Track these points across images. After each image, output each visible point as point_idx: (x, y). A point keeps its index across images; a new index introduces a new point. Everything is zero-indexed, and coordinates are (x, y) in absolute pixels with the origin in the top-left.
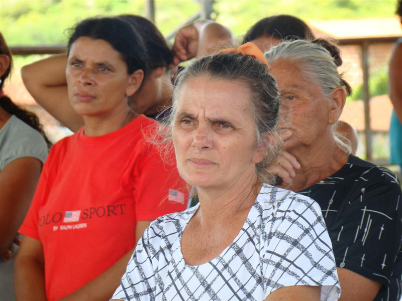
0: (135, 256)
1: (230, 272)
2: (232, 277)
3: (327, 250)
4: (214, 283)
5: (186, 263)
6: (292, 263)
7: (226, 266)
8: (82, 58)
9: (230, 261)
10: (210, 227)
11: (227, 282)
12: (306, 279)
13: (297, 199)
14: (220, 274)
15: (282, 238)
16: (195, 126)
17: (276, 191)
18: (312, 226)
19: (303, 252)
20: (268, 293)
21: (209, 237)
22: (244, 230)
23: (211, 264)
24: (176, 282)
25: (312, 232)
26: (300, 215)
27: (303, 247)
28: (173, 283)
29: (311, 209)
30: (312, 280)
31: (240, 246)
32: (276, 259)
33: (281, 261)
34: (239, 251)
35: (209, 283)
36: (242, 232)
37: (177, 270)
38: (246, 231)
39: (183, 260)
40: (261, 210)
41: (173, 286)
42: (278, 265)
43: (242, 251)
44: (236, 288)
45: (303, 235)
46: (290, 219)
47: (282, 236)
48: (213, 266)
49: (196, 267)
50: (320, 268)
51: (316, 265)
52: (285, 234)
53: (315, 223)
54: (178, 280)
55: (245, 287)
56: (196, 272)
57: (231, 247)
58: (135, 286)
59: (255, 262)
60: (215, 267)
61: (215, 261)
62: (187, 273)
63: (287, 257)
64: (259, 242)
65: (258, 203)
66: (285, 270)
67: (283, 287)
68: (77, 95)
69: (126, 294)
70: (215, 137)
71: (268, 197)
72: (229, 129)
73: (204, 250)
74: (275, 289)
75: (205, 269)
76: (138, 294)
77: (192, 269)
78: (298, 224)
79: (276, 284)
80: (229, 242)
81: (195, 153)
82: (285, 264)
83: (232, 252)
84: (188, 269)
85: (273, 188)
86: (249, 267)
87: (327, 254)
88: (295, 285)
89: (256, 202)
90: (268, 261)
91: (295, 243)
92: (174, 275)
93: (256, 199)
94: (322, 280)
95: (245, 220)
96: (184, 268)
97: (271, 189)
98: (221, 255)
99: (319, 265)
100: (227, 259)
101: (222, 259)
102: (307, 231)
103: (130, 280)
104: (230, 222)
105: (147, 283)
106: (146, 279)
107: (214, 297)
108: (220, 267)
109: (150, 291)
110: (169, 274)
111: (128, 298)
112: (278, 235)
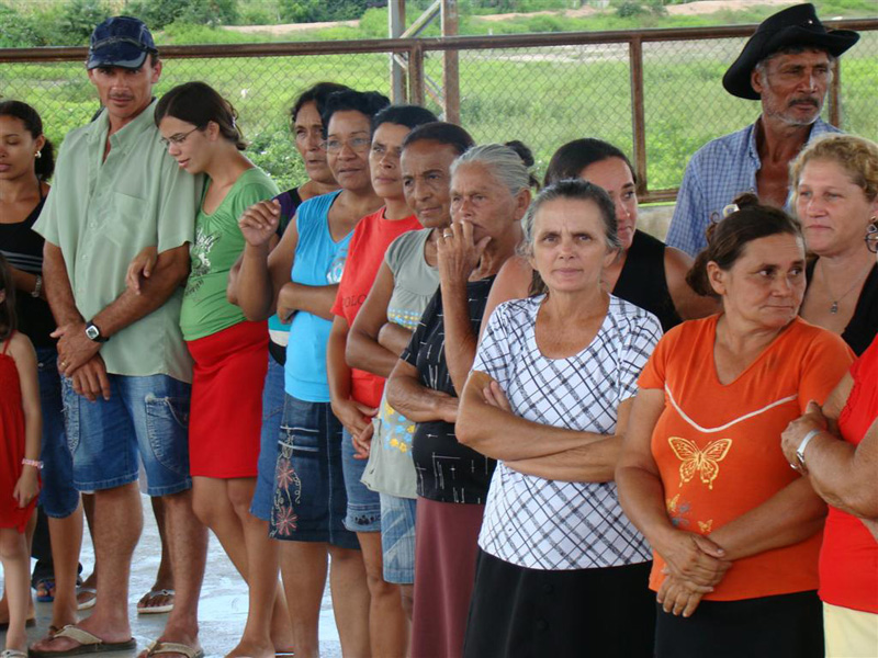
0: (492, 334)
1: (587, 372)
2: (589, 376)
4: (571, 378)
5: (542, 354)
7: (583, 366)
8: (383, 143)
9: (586, 362)
11: (584, 380)
13: (650, 318)
14: (577, 371)
16: (557, 243)
17: (624, 305)
20: (626, 397)
21: (563, 333)
22: (599, 336)
23: (568, 361)
24: (530, 368)
26: (654, 336)
28: (527, 368)
34: (595, 355)
35: (565, 377)
36: (597, 338)
37: (531, 358)
39: (538, 350)
40: (613, 320)
41: (526, 370)
42: (637, 376)
43: (597, 354)
44: (592, 387)
46: (646, 338)
47: (641, 352)
48: (570, 363)
49: (552, 360)
52: (642, 350)
54: (532, 366)
55: (599, 387)
56: (551, 364)
57: (587, 350)
58: (493, 361)
59: (609, 366)
61: (572, 359)
62: (542, 363)
64: (615, 351)
68: (377, 178)
69: (487, 367)
70: (576, 248)
71: (618, 309)
72: (589, 240)
73: (558, 344)
74: (633, 396)
75: (561, 364)
77: (547, 360)
79: (635, 391)
80: (584, 344)
81: (560, 264)
83: (588, 354)
84: (543, 360)
86: (602, 370)
89: (609, 313)
90: (627, 371)
92: (528, 361)
93: (608, 310)
95: (600, 327)
96: (539, 358)
97: (619, 301)
98: (578, 355)
100: (583, 359)
101: (579, 358)
103: (488, 355)
104: (585, 325)
105: (504, 360)
106: (503, 356)
107: (572, 391)
108: (577, 365)
109: (506, 366)
110: (523, 359)
111: (488, 370)
112: (636, 349)
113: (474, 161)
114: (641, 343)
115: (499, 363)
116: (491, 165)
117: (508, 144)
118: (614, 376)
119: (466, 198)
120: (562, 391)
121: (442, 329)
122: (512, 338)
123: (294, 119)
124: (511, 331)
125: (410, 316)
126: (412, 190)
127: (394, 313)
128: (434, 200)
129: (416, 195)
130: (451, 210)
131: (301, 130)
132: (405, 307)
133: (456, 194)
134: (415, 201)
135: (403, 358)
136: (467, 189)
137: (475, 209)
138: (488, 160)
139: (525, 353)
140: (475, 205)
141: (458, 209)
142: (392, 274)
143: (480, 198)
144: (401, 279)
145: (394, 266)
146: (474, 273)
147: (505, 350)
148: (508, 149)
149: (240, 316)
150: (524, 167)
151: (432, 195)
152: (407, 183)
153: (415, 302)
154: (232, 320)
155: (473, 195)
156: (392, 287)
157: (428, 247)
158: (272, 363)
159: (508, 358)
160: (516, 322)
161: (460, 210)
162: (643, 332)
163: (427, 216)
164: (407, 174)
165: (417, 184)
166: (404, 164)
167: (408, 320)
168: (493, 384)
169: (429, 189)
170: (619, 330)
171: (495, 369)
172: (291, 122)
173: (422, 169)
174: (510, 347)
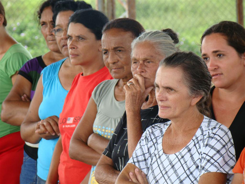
0: (140, 142)
2: (185, 163)
3: (232, 156)
4: (176, 165)
5: (164, 152)
6: (216, 161)
7: (183, 157)
9: (185, 155)
10: (176, 134)
11: (182, 165)
12: (221, 169)
13: (221, 128)
14: (179, 160)
15: (212, 148)
17: (211, 122)
18: (226, 144)
19: (221, 156)
20: (202, 174)
21: (176, 139)
22: (193, 140)
23: (176, 155)
24: (158, 160)
25: (226, 147)
26: (222, 138)
27: (221, 154)
28: (157, 160)
29: (227, 135)
30: (224, 170)
31: (190, 148)
32: (208, 158)
33: (210, 159)
34: (189, 151)
35: (174, 164)
37: (159, 154)
38: (194, 141)
39: (162, 150)
40: (202, 131)
41: (156, 162)
42: (209, 161)
43: (191, 150)
44: (186, 169)
45: (222, 148)
46: (216, 139)
48: (176, 156)
49: (168, 155)
50: (228, 165)
51: (226, 163)
52: (213, 146)
53: (228, 142)
54: (159, 159)
55: (190, 169)
56: (168, 157)
57: (186, 148)
58: (138, 157)
59: (196, 157)
60: (177, 157)
61: (177, 154)
62: (164, 157)
63: (213, 158)
64: (200, 148)
65: (201, 127)
66: (212, 164)
67: (210, 172)
69: (134, 161)
71: (207, 124)
72: (173, 91)
73: (173, 146)
74: (206, 172)
75: (172, 157)
76: (139, 161)
77: (166, 155)
78: (220, 142)
79: (207, 170)
80: (184, 144)
82: (212, 161)
83: (186, 150)
84: (164, 155)
85: (209, 119)
86: (192, 159)
87: (231, 158)
88: (216, 172)
89: (201, 126)
90: (205, 158)
91: (218, 152)
92: (157, 156)
93: (201, 125)
94: (229, 171)
95: (194, 135)
96: (162, 154)
97: (208, 120)
98: (181, 151)
99: (228, 163)
100: (183, 153)
101: (181, 153)
102: (224, 146)
103: (136, 154)
104: (186, 134)
105: (144, 156)
106: (144, 154)
107: (175, 171)
108: (180, 157)
109: (145, 160)
110: (155, 155)
111: (134, 162)
112: (210, 146)
113: (146, 41)
114: (213, 142)
115: (141, 158)
116: (156, 43)
117: (164, 31)
118: (198, 162)
119: (141, 62)
120: (171, 172)
121: (126, 136)
122: (150, 144)
123: (40, 17)
124: (150, 140)
125: (106, 129)
126: (107, 57)
127: (97, 128)
128: (119, 63)
129: (109, 60)
130: (132, 69)
131: (44, 23)
132: (103, 125)
133: (135, 59)
134: (109, 64)
135: (104, 154)
136: (142, 57)
137: (146, 69)
138: (153, 40)
139: (156, 152)
140: (146, 66)
141: (136, 68)
142: (96, 105)
143: (149, 62)
144: (101, 108)
145: (97, 101)
146: (144, 104)
147: (146, 151)
148: (164, 34)
149: (9, 131)
150: (173, 44)
151: (118, 61)
152: (105, 53)
153: (109, 121)
154: (4, 133)
155: (145, 60)
156: (96, 112)
157: (116, 90)
158: (26, 158)
159: (147, 156)
160: (154, 135)
161: (138, 69)
162: (216, 136)
163: (115, 72)
164: (105, 48)
165: (110, 54)
166: (103, 42)
167: (105, 132)
168: (136, 170)
169: (116, 57)
170: (204, 136)
171: (138, 162)
172: (38, 19)
173: (113, 46)
174: (148, 149)
